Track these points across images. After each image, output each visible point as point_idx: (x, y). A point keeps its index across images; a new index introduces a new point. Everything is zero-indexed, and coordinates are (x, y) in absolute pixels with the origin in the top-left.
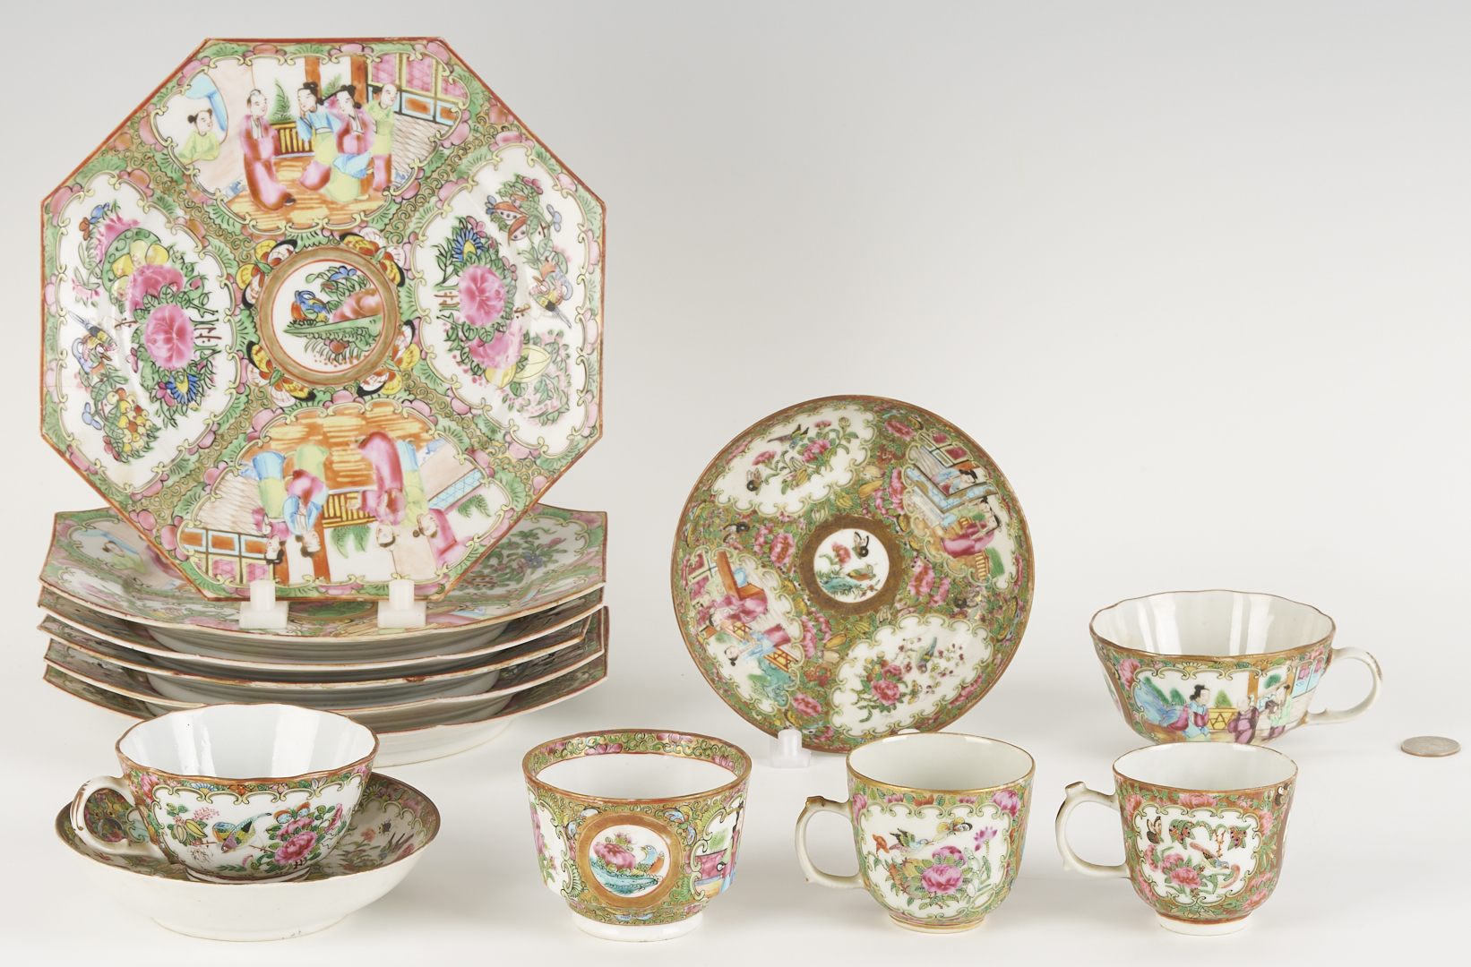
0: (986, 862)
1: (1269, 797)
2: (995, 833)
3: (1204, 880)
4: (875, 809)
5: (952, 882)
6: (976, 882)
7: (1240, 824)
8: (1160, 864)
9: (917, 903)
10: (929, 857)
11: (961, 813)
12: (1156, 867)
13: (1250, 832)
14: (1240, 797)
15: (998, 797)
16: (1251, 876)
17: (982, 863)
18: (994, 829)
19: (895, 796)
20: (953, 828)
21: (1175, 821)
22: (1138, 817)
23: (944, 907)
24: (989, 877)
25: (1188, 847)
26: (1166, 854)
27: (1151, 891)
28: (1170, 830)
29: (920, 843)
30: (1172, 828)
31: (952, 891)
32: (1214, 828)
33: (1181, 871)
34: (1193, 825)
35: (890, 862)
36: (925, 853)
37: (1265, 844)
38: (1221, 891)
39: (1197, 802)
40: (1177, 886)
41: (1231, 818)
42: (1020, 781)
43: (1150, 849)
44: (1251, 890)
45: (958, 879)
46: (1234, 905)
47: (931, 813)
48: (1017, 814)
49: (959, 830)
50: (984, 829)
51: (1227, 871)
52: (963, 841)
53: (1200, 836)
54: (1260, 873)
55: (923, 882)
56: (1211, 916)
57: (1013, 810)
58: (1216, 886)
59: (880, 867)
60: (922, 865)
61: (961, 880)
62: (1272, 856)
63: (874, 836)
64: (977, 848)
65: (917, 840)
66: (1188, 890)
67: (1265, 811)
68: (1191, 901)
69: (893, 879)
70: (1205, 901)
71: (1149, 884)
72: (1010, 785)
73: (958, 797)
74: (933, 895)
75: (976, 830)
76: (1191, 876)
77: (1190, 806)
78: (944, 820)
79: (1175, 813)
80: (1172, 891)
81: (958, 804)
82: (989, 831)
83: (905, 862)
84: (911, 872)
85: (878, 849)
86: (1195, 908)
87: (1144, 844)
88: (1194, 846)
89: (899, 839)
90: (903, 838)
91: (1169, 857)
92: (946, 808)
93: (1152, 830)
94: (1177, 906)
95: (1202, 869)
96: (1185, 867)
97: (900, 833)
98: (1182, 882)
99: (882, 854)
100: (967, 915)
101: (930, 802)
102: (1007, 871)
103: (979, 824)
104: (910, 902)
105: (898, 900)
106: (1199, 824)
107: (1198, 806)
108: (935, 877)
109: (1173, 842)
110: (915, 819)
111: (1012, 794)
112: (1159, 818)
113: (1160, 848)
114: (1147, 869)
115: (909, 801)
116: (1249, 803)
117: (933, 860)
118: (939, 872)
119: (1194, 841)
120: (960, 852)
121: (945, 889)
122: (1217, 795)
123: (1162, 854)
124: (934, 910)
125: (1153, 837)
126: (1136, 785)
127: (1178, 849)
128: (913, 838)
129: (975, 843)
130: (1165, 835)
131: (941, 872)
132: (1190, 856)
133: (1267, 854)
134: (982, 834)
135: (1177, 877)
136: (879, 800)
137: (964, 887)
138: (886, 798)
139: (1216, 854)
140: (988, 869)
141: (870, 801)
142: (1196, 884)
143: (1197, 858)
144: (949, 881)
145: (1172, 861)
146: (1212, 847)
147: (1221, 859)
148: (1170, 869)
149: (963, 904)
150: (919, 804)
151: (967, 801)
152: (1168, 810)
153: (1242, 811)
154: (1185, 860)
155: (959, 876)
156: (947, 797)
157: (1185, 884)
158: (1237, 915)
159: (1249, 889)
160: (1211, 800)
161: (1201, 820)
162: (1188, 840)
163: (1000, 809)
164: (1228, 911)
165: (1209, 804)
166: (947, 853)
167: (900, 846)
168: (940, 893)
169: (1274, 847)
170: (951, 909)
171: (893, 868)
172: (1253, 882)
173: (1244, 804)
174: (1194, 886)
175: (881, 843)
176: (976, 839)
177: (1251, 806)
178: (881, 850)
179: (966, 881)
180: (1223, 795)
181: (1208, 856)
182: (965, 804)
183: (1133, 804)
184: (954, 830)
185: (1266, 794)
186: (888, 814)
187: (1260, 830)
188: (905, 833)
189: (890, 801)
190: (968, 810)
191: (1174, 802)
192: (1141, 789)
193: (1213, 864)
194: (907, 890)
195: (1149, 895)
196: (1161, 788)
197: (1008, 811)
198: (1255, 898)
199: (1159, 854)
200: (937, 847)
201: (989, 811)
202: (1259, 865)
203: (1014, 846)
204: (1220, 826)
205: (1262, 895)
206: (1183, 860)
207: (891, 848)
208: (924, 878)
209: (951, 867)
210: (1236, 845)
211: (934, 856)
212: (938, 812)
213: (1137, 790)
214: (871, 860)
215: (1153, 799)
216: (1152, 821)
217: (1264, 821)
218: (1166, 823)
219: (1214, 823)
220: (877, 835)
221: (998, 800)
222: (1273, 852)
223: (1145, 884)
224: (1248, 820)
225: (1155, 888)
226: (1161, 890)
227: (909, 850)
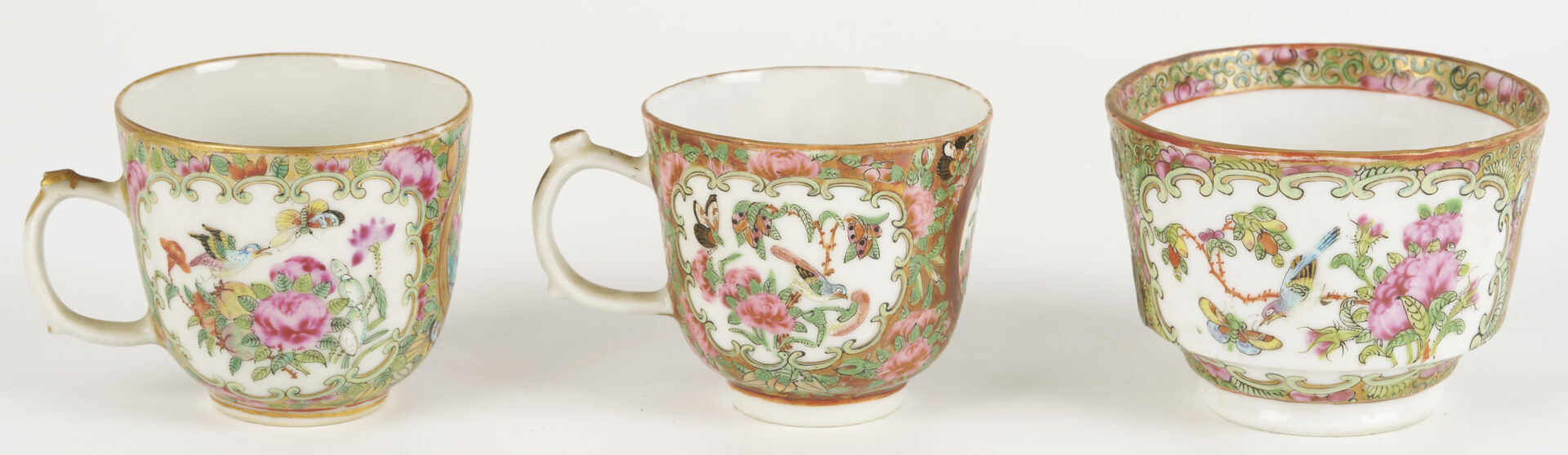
0: (375, 287)
1: (924, 162)
2: (390, 230)
3: (800, 319)
4: (161, 189)
5: (310, 326)
6: (358, 326)
7: (867, 211)
8: (719, 288)
9: (248, 367)
10: (263, 277)
11: (321, 191)
12: (712, 293)
13: (887, 229)
14: (864, 158)
15: (394, 159)
16: (892, 314)
17: (367, 289)
18: (389, 222)
19: (194, 162)
20: (307, 222)
21: (742, 203)
22: (679, 197)
23: (300, 374)
24: (382, 316)
25: (769, 254)
26: (729, 267)
27: (705, 339)
28: (734, 222)
29: (245, 251)
30: (738, 218)
31: (311, 344)
32: (815, 218)
33: (757, 301)
34: (776, 212)
35: (194, 290)
36: (252, 272)
37: (919, 252)
38: (833, 342)
39: (782, 167)
40: (750, 331)
41: (849, 201)
42: (438, 131)
43: (700, 258)
44: (892, 342)
45: (321, 321)
46: (860, 369)
47: (262, 191)
48: (435, 195)
49: (318, 225)
50: (367, 222)
51: (845, 303)
52: (331, 245)
53: (790, 232)
54: (911, 308)
55: (256, 327)
56: (816, 388)
57: (426, 186)
58: (822, 330)
59: (177, 302)
60: (250, 293)
61: (328, 322)
62: (935, 277)
63: (162, 241)
64: (357, 260)
65: (239, 245)
66: (770, 337)
67: (918, 188)
68: (778, 360)
69: (201, 323)
70: (803, 359)
71: (702, 326)
72: (416, 137)
73: (313, 161)
74: (275, 352)
75: (353, 223)
76: (775, 311)
77: (769, 176)
78: (288, 205)
79: (741, 190)
80: (742, 340)
81: (314, 173)
82: (379, 227)
83: (220, 289)
84: (232, 308)
85: (170, 266)
86: (785, 373)
87: (691, 248)
88: (780, 253)
89: (206, 245)
90: (214, 242)
91: (733, 274)
92: (293, 180)
93: (703, 222)
94: (753, 369)
95: (795, 298)
96: (762, 293)
97: (207, 233)
98: (759, 321)
99: (179, 276)
100: (345, 391)
101: (259, 171)
102: (421, 305)
103: (357, 212)
104: (235, 365)
105: (215, 364)
106: (786, 210)
107: (785, 174)
108: (278, 317)
109: (740, 244)
110: (233, 205)
111: (422, 155)
112: (713, 198)
113: (717, 255)
114: (696, 295)
115: (220, 172)
116: (884, 171)
117: (271, 285)
118: (284, 308)
119: (781, 244)
120: (322, 267)
121: (298, 340)
122: (819, 153)
123: (722, 269)
124: (281, 381)
125: (705, 235)
126: (673, 134)
127: (748, 258)
128: (231, 241)
129: (351, 251)
130: (726, 231)
131: (288, 307)
132: (771, 272)
133: (923, 273)
134: (364, 232)
135: (750, 312)
136: (166, 171)
137: (336, 335)
138: (179, 165)
139: (821, 270)
140: (381, 301)
141: (151, 174)
142: (785, 326)
143: (786, 277)
144: (304, 323)
145: (739, 281)
146: (813, 256)
147: (832, 279)
148: (737, 297)
149: (335, 369)
150: (240, 175)
151: (332, 168)
152: (729, 182)
153: (869, 187)
154: (764, 278)
155: (323, 313)
156: (292, 160)
157: (764, 326)
158: (870, 389)
159: (889, 338)
160: (809, 164)
161: (790, 202)
162: (768, 242)
163: (398, 183)
164: (846, 379)
165: (805, 172)
166: (297, 269)
167: (209, 258)
168: (288, 348)
169: (940, 261)
170: (314, 378)
171: (200, 302)
172: (897, 326)
173: (873, 173)
174: (781, 331)
175: (175, 255)
176: (353, 242)
177: (888, 178)
178: (177, 269)
179: (338, 324)
180: (831, 153)
181: (806, 273)
182: (327, 173)
183: (669, 172)
184: (309, 225)
185: (918, 156)
186: (183, 198)
187: (907, 226)
188: (217, 234)
189: (186, 171)
190: (333, 186)
191: (739, 165)
192: (681, 142)
193: (817, 288)
194: (227, 343)
195: (704, 346)
196: (715, 140)
197: (414, 189)
198: (903, 357)
199: (716, 268)
200: (277, 259)
201: (376, 187)
202: (908, 292)
203: (433, 257)
204: (828, 214)
205: (917, 350)
206: (758, 280)
207: (194, 263)
208: (257, 319)
209: (307, 297)
210: (861, 254)
211: (272, 275)
212: (275, 190)
213: (675, 142)
214: (162, 285)
215: (702, 160)
216: (702, 203)
217: (916, 208)
218: (726, 207)
219: (815, 207)
220: (168, 238)
221: (394, 165)
222: (938, 269)
223: (696, 328)
224: (882, 203)
225: (714, 333)
226: (724, 336)
227: (226, 264)
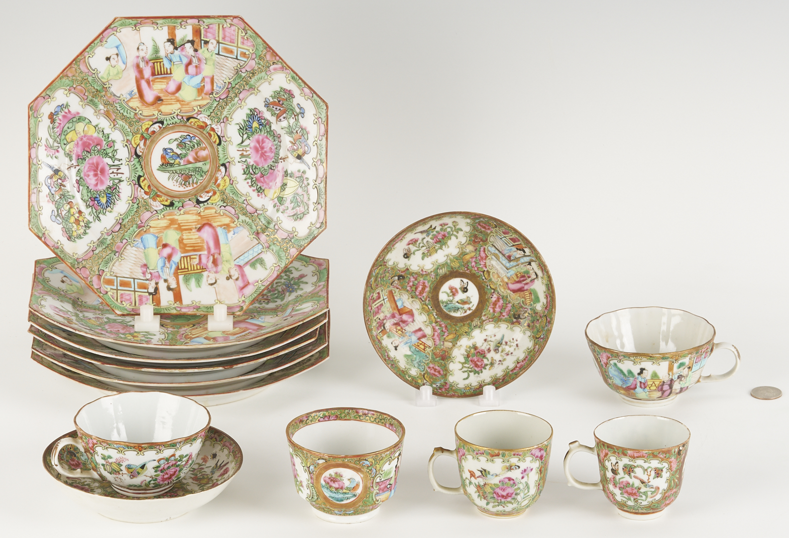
0: (527, 484)
1: (675, 452)
2: (532, 470)
3: (641, 494)
5: (509, 495)
6: (522, 495)
7: (660, 466)
8: (618, 485)
9: (491, 505)
10: (497, 482)
11: (514, 461)
12: (616, 486)
13: (664, 470)
14: (659, 453)
15: (533, 452)
16: (665, 491)
17: (525, 485)
18: (531, 468)
19: (480, 451)
20: (510, 468)
21: (626, 464)
22: (607, 461)
23: (505, 507)
24: (528, 492)
25: (633, 477)
26: (621, 480)
27: (613, 498)
29: (493, 475)
30: (624, 468)
31: (509, 499)
32: (646, 468)
33: (629, 489)
34: (635, 467)
35: (477, 484)
37: (672, 475)
38: (649, 500)
39: (637, 455)
40: (627, 497)
41: (655, 463)
42: (545, 443)
43: (613, 477)
44: (665, 499)
45: (512, 493)
46: (656, 506)
47: (498, 460)
48: (543, 459)
49: (513, 469)
50: (526, 468)
51: (653, 490)
52: (515, 474)
53: (639, 472)
54: (670, 489)
55: (494, 495)
56: (644, 511)
57: (541, 457)
58: (647, 497)
59: (472, 486)
60: (494, 486)
61: (514, 494)
62: (676, 481)
63: (469, 470)
64: (523, 478)
65: (491, 474)
66: (632, 499)
67: (673, 459)
68: (634, 504)
69: (479, 493)
70: (641, 504)
71: (612, 495)
72: (539, 445)
73: (513, 453)
74: (499, 501)
75: (522, 468)
76: (634, 492)
77: (633, 458)
78: (505, 464)
79: (625, 461)
80: (624, 499)
81: (513, 456)
82: (529, 469)
83: (485, 484)
84: (488, 489)
85: (471, 477)
86: (636, 508)
87: (609, 474)
88: (636, 477)
89: (482, 473)
90: (484, 473)
91: (622, 482)
92: (506, 458)
93: (614, 468)
94: (627, 507)
95: (639, 489)
96: (631, 488)
97: (482, 470)
98: (629, 495)
99: (473, 479)
100: (517, 510)
101: (498, 455)
102: (538, 488)
103: (523, 466)
104: (488, 504)
105: (482, 503)
106: (638, 466)
107: (637, 457)
108: (501, 492)
109: (625, 474)
110: (490, 463)
111: (541, 450)
112: (617, 462)
113: (618, 477)
114: (611, 487)
115: (487, 454)
116: (664, 455)
117: (499, 484)
118: (502, 490)
119: (636, 475)
120: (513, 480)
121: (506, 498)
122: (647, 452)
123: (619, 481)
124: (500, 508)
125: (614, 472)
126: (606, 445)
127: (627, 478)
128: (489, 473)
129: (521, 475)
130: (621, 471)
131: (504, 490)
132: (633, 482)
133: (674, 480)
134: (525, 470)
135: (627, 492)
136: (471, 453)
137: (516, 497)
138: (475, 452)
139: (647, 481)
140: (528, 488)
141: (466, 453)
142: (637, 496)
143: (637, 483)
144: (508, 494)
145: (624, 484)
146: (645, 478)
147: (650, 484)
148: (623, 488)
149: (515, 505)
150: (492, 456)
151: (517, 455)
152: (622, 458)
153: (660, 460)
154: (631, 484)
155: (513, 491)
156: (507, 453)
157: (631, 496)
158: (658, 510)
160: (644, 455)
161: (639, 464)
162: (632, 474)
163: (534, 458)
164: (652, 509)
165: (643, 457)
166: (507, 480)
167: (482, 476)
168: (503, 500)
169: (678, 476)
170: (509, 508)
171: (479, 487)
172: (666, 494)
173: (662, 456)
174: (635, 497)
175: (472, 474)
176: (522, 473)
177: (665, 457)
178: (473, 478)
179: (517, 494)
180: (650, 452)
181: (643, 482)
182: (516, 456)
183: (604, 454)
184: (510, 469)
185: (673, 451)
186: (476, 461)
187: (670, 469)
188: (485, 470)
189: (477, 454)
190: (518, 459)
191: (625, 454)
192: (608, 447)
193: (646, 486)
194: (486, 498)
195: (612, 500)
196: (618, 447)
197: (538, 458)
198: (668, 502)
199: (617, 480)
200: (501, 478)
201: (529, 459)
202: (670, 486)
203: (542, 475)
204: (649, 467)
205: (671, 500)
206: (629, 484)
207: (478, 477)
208: (495, 493)
209: (509, 488)
210: (658, 477)
211: (500, 482)
212: (502, 460)
213: (606, 447)
214: (467, 482)
215: (614, 452)
216: (614, 463)
217: (672, 464)
218: (621, 465)
219: (646, 465)
220: (470, 470)
221: (533, 453)
222: (677, 478)
223: (610, 495)
224: (664, 464)
225: (616, 497)
226: (619, 498)
227: (487, 478)
